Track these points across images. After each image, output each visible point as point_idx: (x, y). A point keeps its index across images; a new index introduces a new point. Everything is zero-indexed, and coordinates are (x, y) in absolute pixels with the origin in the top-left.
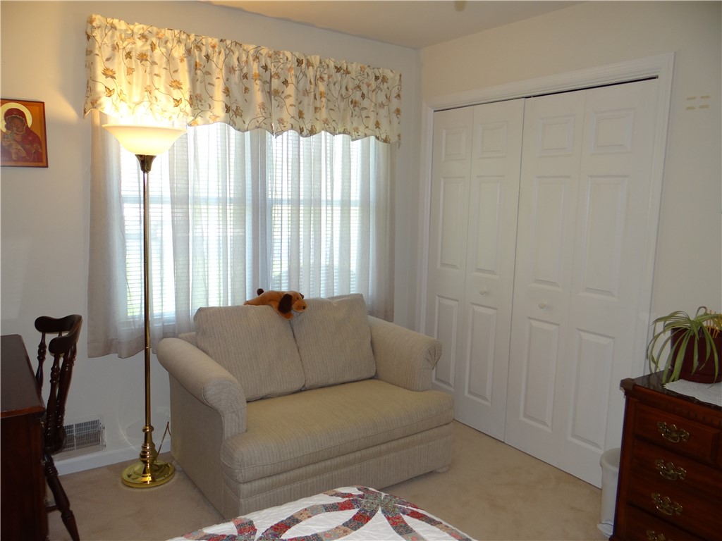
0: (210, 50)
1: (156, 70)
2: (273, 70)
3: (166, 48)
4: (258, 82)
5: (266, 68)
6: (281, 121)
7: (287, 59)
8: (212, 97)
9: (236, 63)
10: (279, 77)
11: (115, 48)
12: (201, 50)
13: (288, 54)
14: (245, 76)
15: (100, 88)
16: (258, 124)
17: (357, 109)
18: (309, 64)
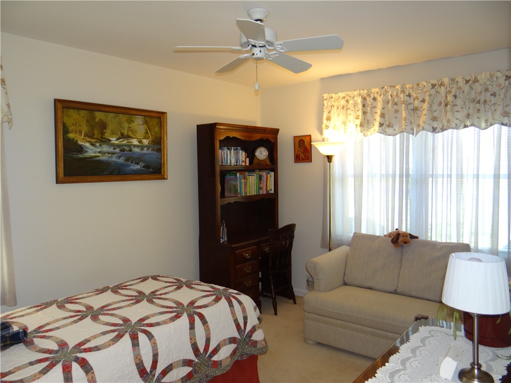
0: (376, 95)
1: (349, 112)
2: (415, 95)
3: (354, 100)
4: (403, 105)
5: (409, 95)
6: (418, 126)
7: (424, 86)
8: (375, 120)
9: (390, 97)
10: (418, 99)
11: (332, 106)
12: (370, 96)
13: (424, 83)
14: (396, 104)
15: (324, 126)
16: (402, 130)
17: (487, 106)
18: (442, 85)
